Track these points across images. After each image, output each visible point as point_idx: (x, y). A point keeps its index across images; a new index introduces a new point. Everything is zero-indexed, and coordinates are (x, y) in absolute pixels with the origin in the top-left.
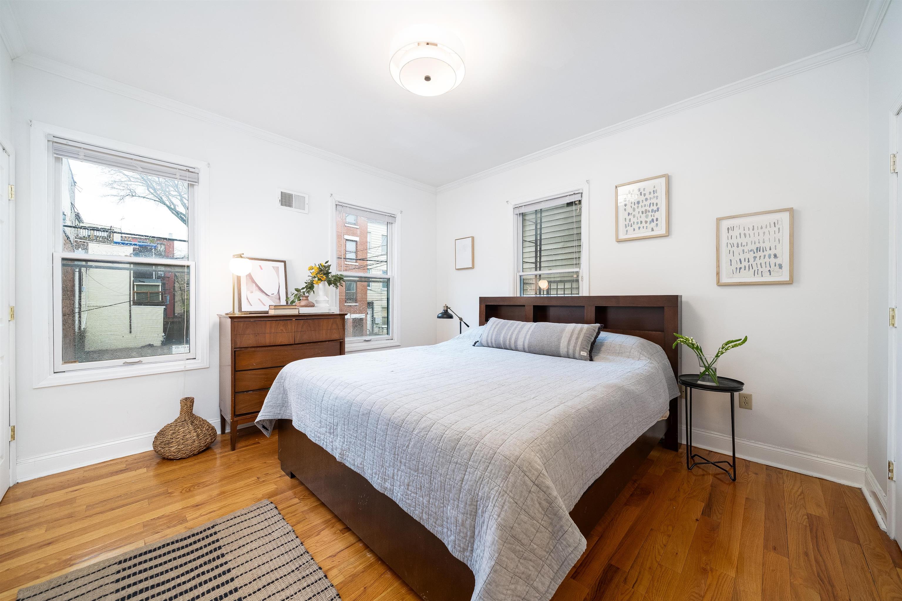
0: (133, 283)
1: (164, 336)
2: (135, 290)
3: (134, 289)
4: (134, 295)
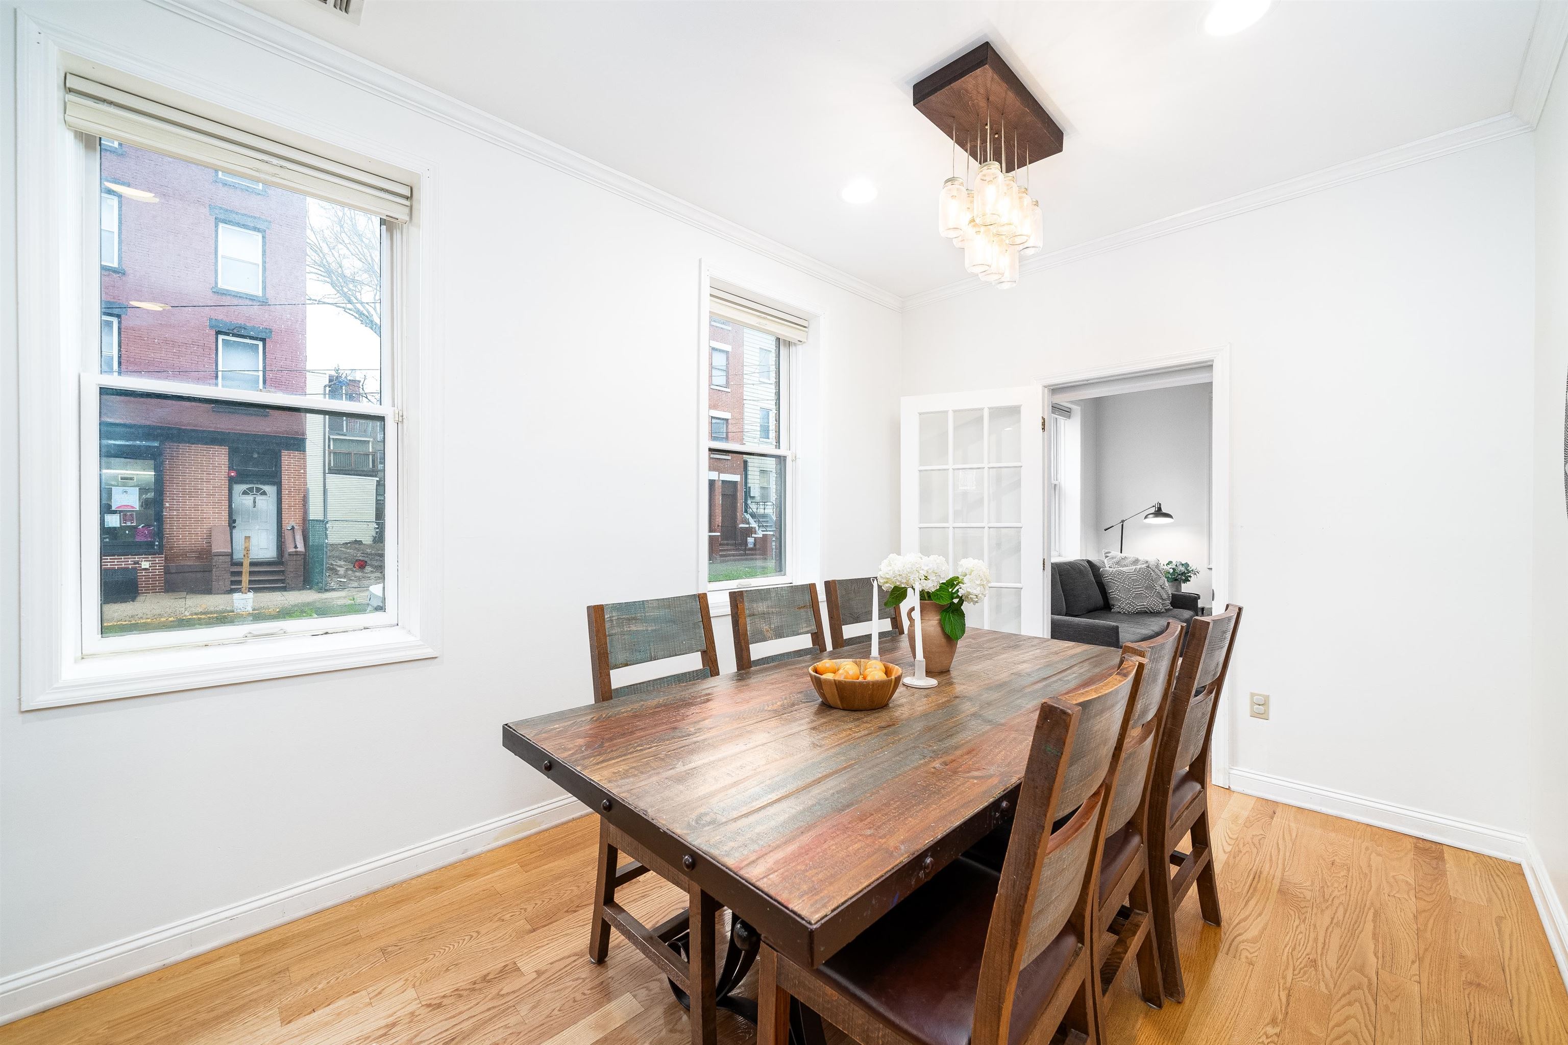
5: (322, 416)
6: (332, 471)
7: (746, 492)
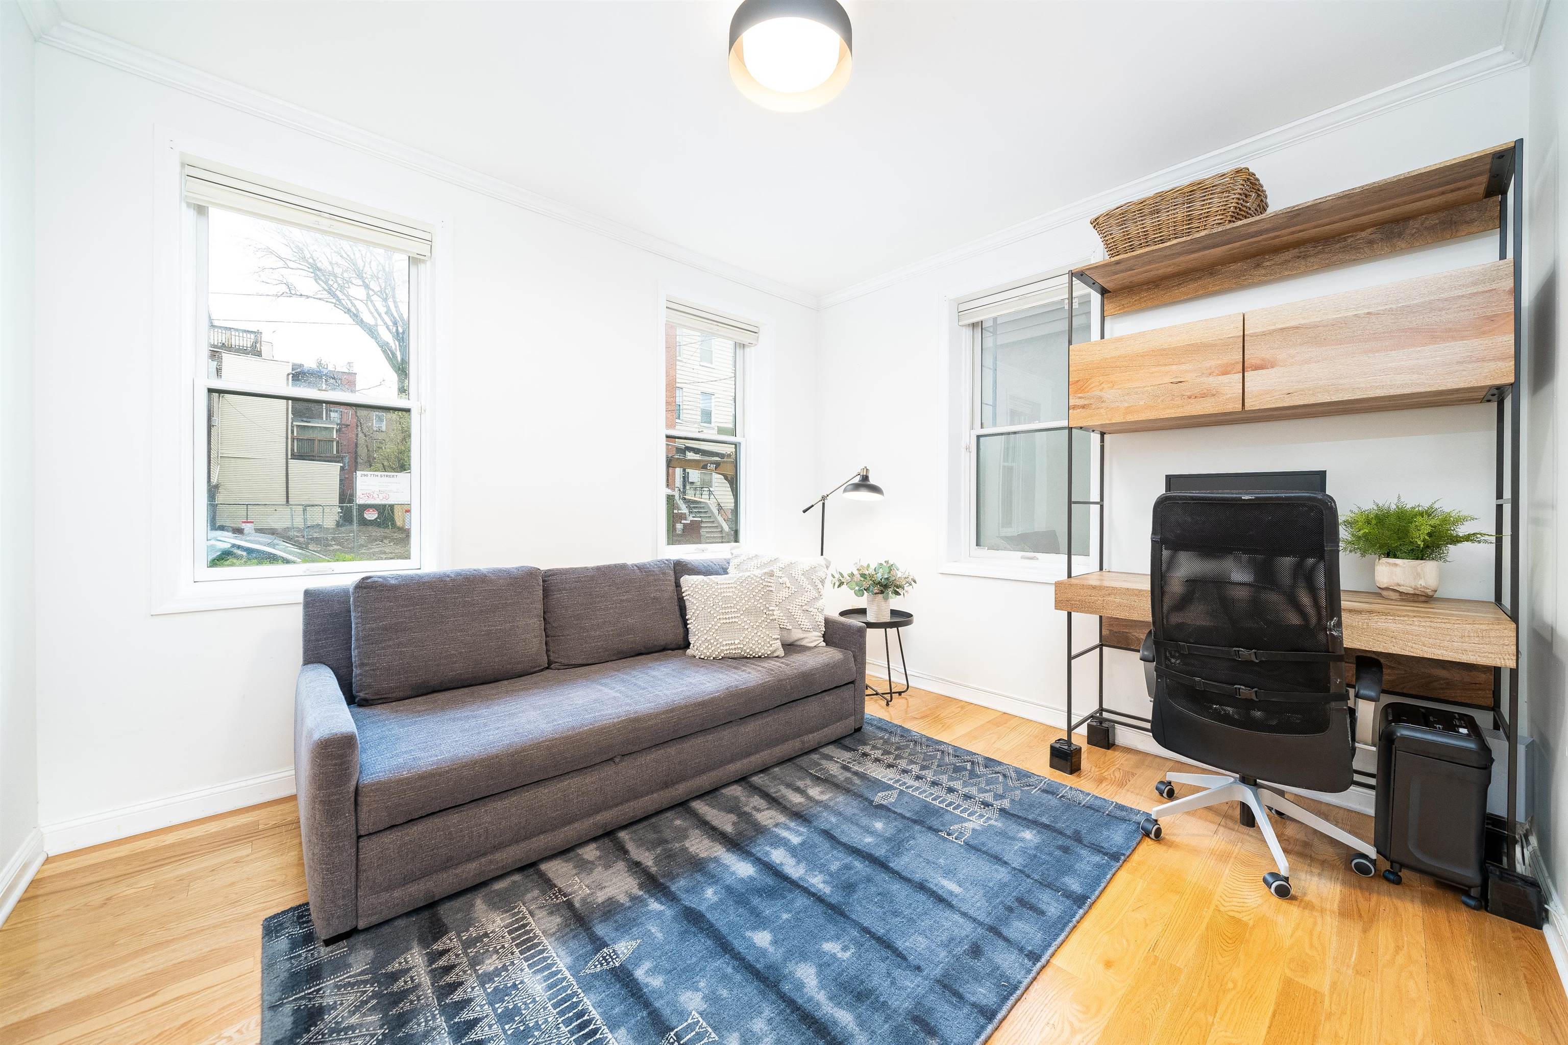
0: (292, 423)
1: (341, 513)
2: (295, 434)
3: (292, 432)
4: (293, 442)
5: (285, 401)
6: (295, 457)
7: (684, 478)
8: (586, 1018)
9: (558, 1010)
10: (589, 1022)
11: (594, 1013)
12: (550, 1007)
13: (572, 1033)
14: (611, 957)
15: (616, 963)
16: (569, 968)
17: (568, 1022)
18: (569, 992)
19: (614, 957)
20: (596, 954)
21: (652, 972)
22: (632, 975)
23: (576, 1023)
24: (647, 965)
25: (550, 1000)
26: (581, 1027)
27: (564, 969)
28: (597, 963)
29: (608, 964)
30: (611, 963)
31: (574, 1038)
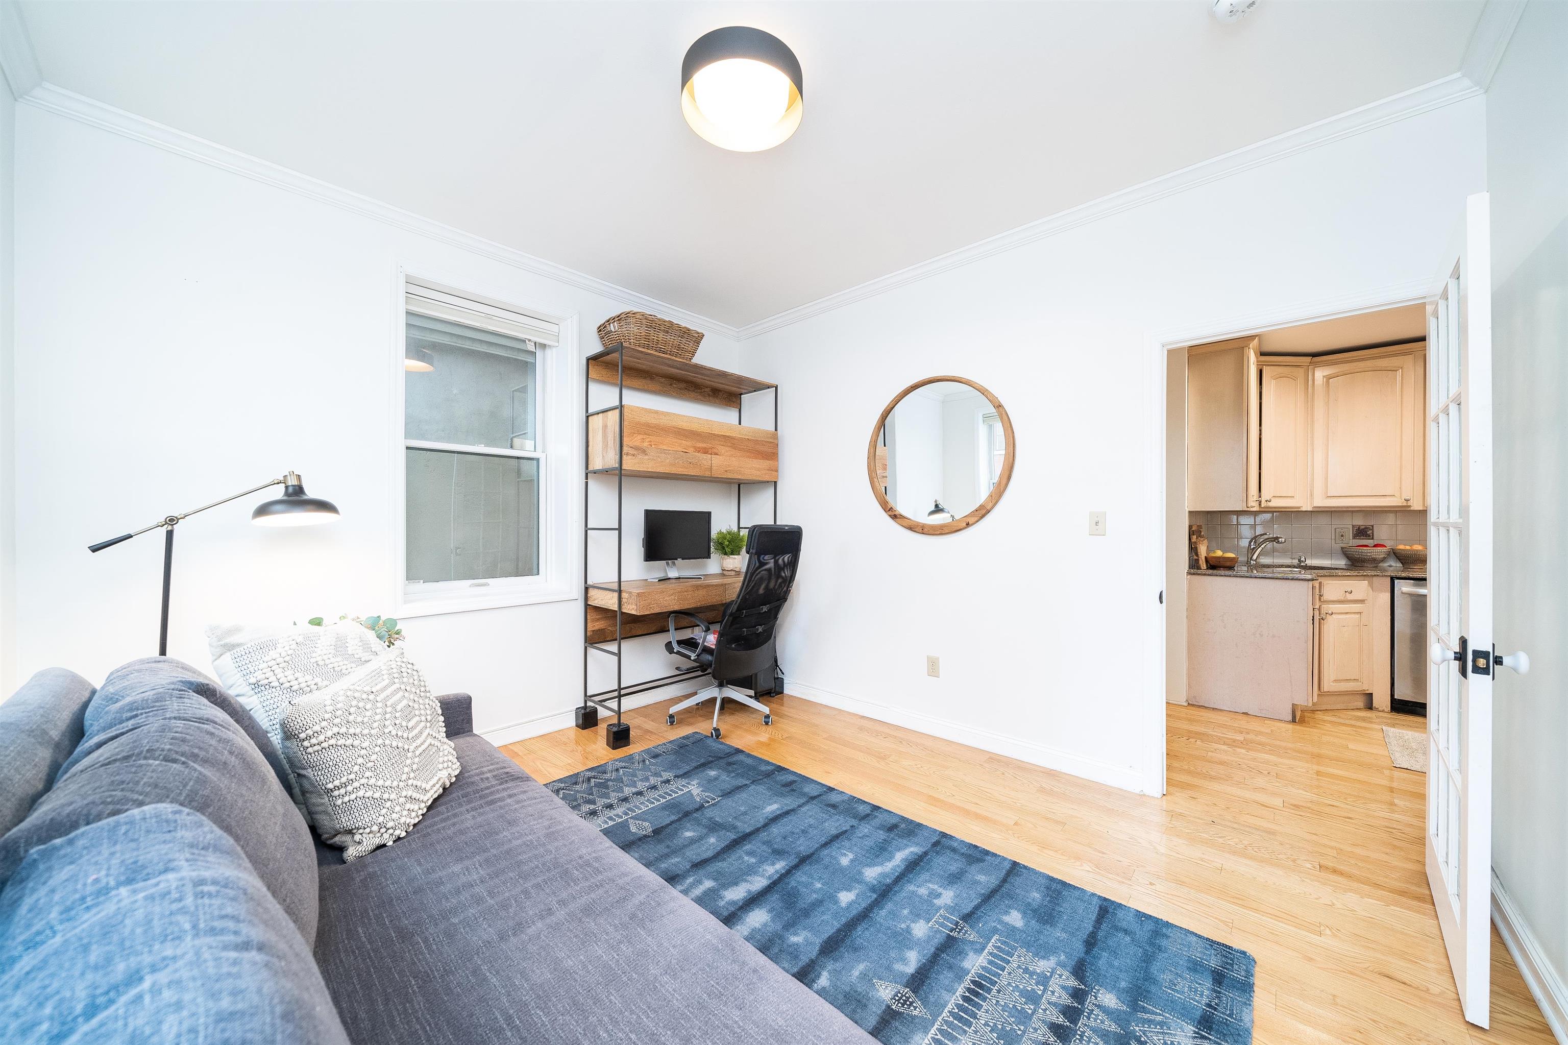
8: (967, 994)
9: (972, 1020)
10: (969, 990)
11: (960, 990)
12: (972, 1028)
13: (985, 999)
14: (901, 998)
15: (906, 991)
16: (926, 1032)
17: (979, 1007)
18: (951, 1019)
19: (899, 995)
20: (901, 1014)
21: (904, 961)
22: (912, 975)
23: (976, 1000)
24: (898, 967)
25: (965, 1032)
26: (977, 994)
27: (930, 1036)
28: (912, 1008)
29: (908, 998)
30: (907, 995)
31: (988, 996)
